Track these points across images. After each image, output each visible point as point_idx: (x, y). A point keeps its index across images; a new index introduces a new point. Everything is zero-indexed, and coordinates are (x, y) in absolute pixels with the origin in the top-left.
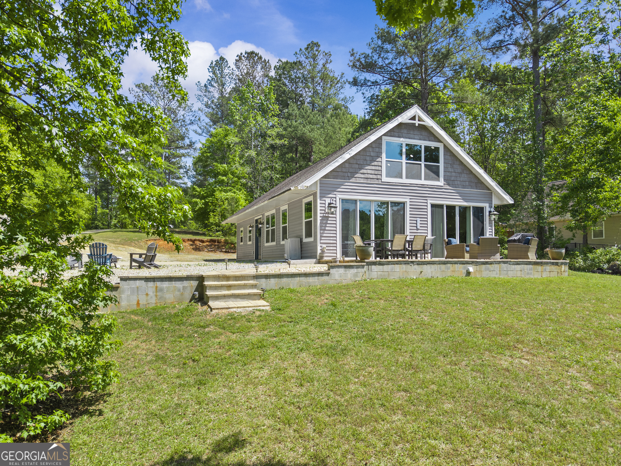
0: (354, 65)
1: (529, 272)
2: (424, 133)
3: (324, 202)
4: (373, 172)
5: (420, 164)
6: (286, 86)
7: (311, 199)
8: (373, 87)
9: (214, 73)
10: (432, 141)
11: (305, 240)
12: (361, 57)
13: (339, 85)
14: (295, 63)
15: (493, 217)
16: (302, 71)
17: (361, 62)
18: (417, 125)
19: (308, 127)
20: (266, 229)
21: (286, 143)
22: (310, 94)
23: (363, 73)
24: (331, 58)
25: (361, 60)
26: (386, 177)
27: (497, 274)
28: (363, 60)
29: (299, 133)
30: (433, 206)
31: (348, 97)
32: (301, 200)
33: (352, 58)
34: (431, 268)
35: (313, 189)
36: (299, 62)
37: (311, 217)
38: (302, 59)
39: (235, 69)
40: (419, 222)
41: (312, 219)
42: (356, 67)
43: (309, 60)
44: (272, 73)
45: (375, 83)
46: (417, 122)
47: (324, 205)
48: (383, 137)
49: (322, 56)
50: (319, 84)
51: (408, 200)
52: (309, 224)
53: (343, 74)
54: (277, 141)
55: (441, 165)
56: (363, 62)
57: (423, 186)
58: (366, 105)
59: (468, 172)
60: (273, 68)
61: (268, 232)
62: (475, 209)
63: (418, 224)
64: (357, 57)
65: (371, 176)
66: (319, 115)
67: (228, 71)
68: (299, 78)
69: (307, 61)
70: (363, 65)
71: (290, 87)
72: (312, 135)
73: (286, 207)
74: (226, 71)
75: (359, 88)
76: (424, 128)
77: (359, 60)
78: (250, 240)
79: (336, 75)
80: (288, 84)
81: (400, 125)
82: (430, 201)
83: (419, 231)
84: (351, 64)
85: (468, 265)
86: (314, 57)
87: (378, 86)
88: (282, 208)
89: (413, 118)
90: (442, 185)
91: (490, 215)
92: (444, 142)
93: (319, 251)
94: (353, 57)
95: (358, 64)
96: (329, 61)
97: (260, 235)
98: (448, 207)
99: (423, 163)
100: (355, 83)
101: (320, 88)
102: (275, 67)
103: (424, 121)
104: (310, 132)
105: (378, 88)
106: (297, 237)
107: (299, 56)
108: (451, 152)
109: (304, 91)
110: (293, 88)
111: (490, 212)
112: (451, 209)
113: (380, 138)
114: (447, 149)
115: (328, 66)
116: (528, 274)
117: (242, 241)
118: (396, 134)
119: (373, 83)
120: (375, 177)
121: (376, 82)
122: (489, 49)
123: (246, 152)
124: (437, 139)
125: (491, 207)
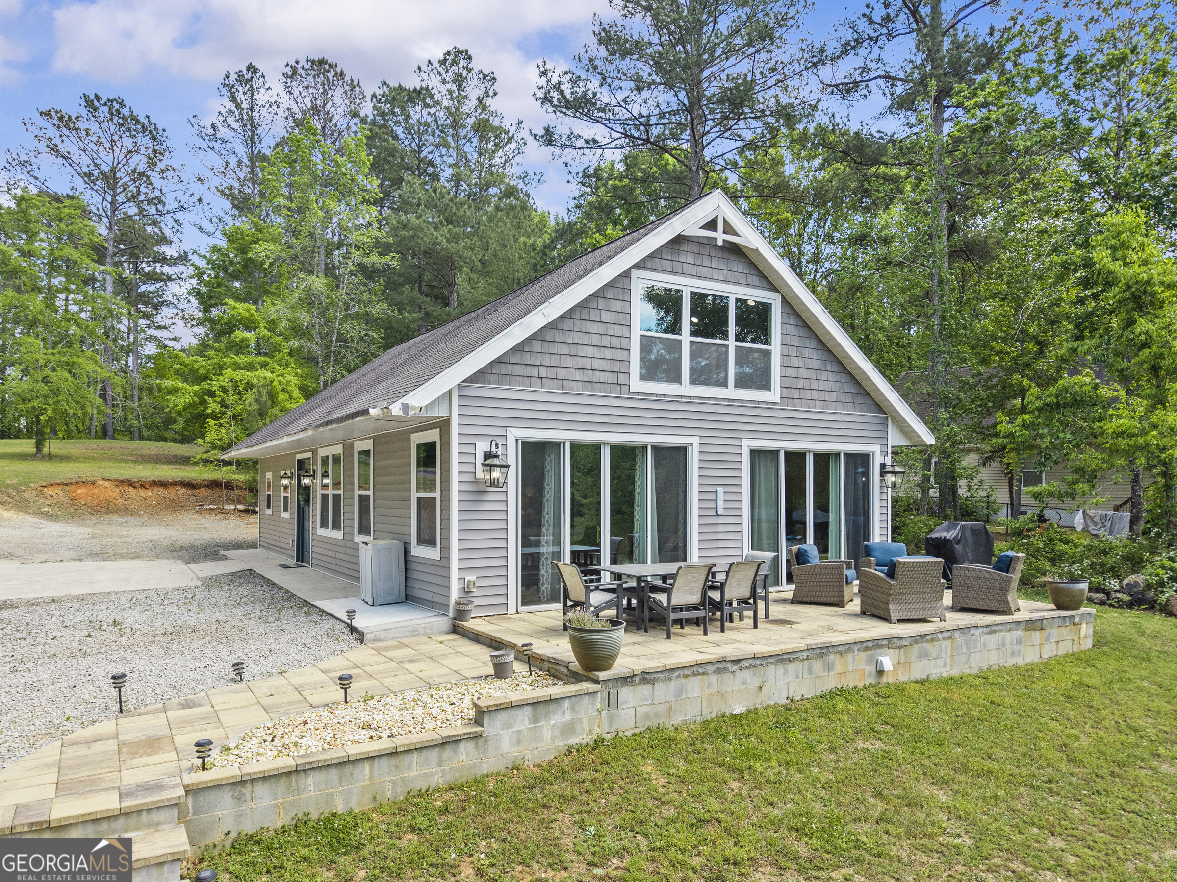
0: (546, 98)
1: (1016, 648)
2: (738, 266)
3: (470, 449)
4: (606, 366)
5: (726, 346)
6: (398, 139)
7: (433, 436)
8: (586, 151)
9: (233, 99)
10: (755, 287)
11: (418, 551)
12: (563, 80)
13: (513, 146)
14: (418, 92)
15: (890, 479)
16: (432, 110)
17: (562, 93)
18: (720, 243)
19: (445, 230)
20: (320, 492)
21: (395, 263)
22: (450, 161)
23: (567, 118)
24: (496, 87)
25: (562, 87)
26: (642, 378)
27: (945, 665)
28: (566, 88)
29: (425, 242)
30: (754, 453)
31: (531, 174)
32: (404, 436)
33: (542, 81)
34: (786, 672)
35: (441, 412)
36: (427, 89)
37: (433, 488)
38: (434, 82)
39: (283, 94)
40: (721, 496)
41: (437, 495)
42: (551, 102)
43: (449, 86)
44: (367, 109)
45: (593, 143)
46: (720, 237)
47: (470, 459)
48: (635, 273)
49: (475, 81)
50: (470, 140)
51: (695, 441)
52: (426, 506)
53: (520, 123)
54: (375, 259)
55: (776, 347)
56: (568, 94)
57: (731, 402)
58: (575, 189)
59: (835, 369)
60: (368, 98)
61: (324, 497)
62: (851, 457)
63: (720, 503)
64: (555, 80)
65: (602, 377)
66: (470, 207)
67: (266, 98)
68: (426, 124)
69: (444, 89)
70: (567, 101)
71: (406, 142)
72: (452, 247)
73: (368, 445)
74: (262, 97)
75: (557, 151)
76: (735, 251)
77: (557, 87)
78: (286, 509)
79: (506, 125)
80: (401, 136)
81: (678, 240)
82: (749, 444)
83: (721, 520)
84: (540, 94)
85: (879, 651)
86: (459, 80)
87: (599, 151)
88: (360, 446)
89: (712, 225)
90: (778, 400)
91: (883, 473)
92: (784, 290)
93: (455, 594)
94: (544, 79)
95: (555, 95)
96: (491, 93)
97: (307, 501)
98: (789, 455)
99: (732, 343)
100: (548, 137)
101: (471, 150)
102: (374, 95)
103: (736, 234)
104: (448, 241)
105: (598, 155)
106: (395, 535)
107: (425, 76)
108: (798, 316)
109: (437, 154)
110: (413, 145)
111: (883, 466)
112: (795, 459)
113: (626, 275)
114: (791, 307)
115: (488, 102)
116: (1013, 654)
117: (269, 507)
118: (667, 265)
119: (587, 142)
120: (611, 378)
121: (595, 141)
122: (836, 86)
123: (304, 280)
124: (769, 281)
125: (884, 453)
